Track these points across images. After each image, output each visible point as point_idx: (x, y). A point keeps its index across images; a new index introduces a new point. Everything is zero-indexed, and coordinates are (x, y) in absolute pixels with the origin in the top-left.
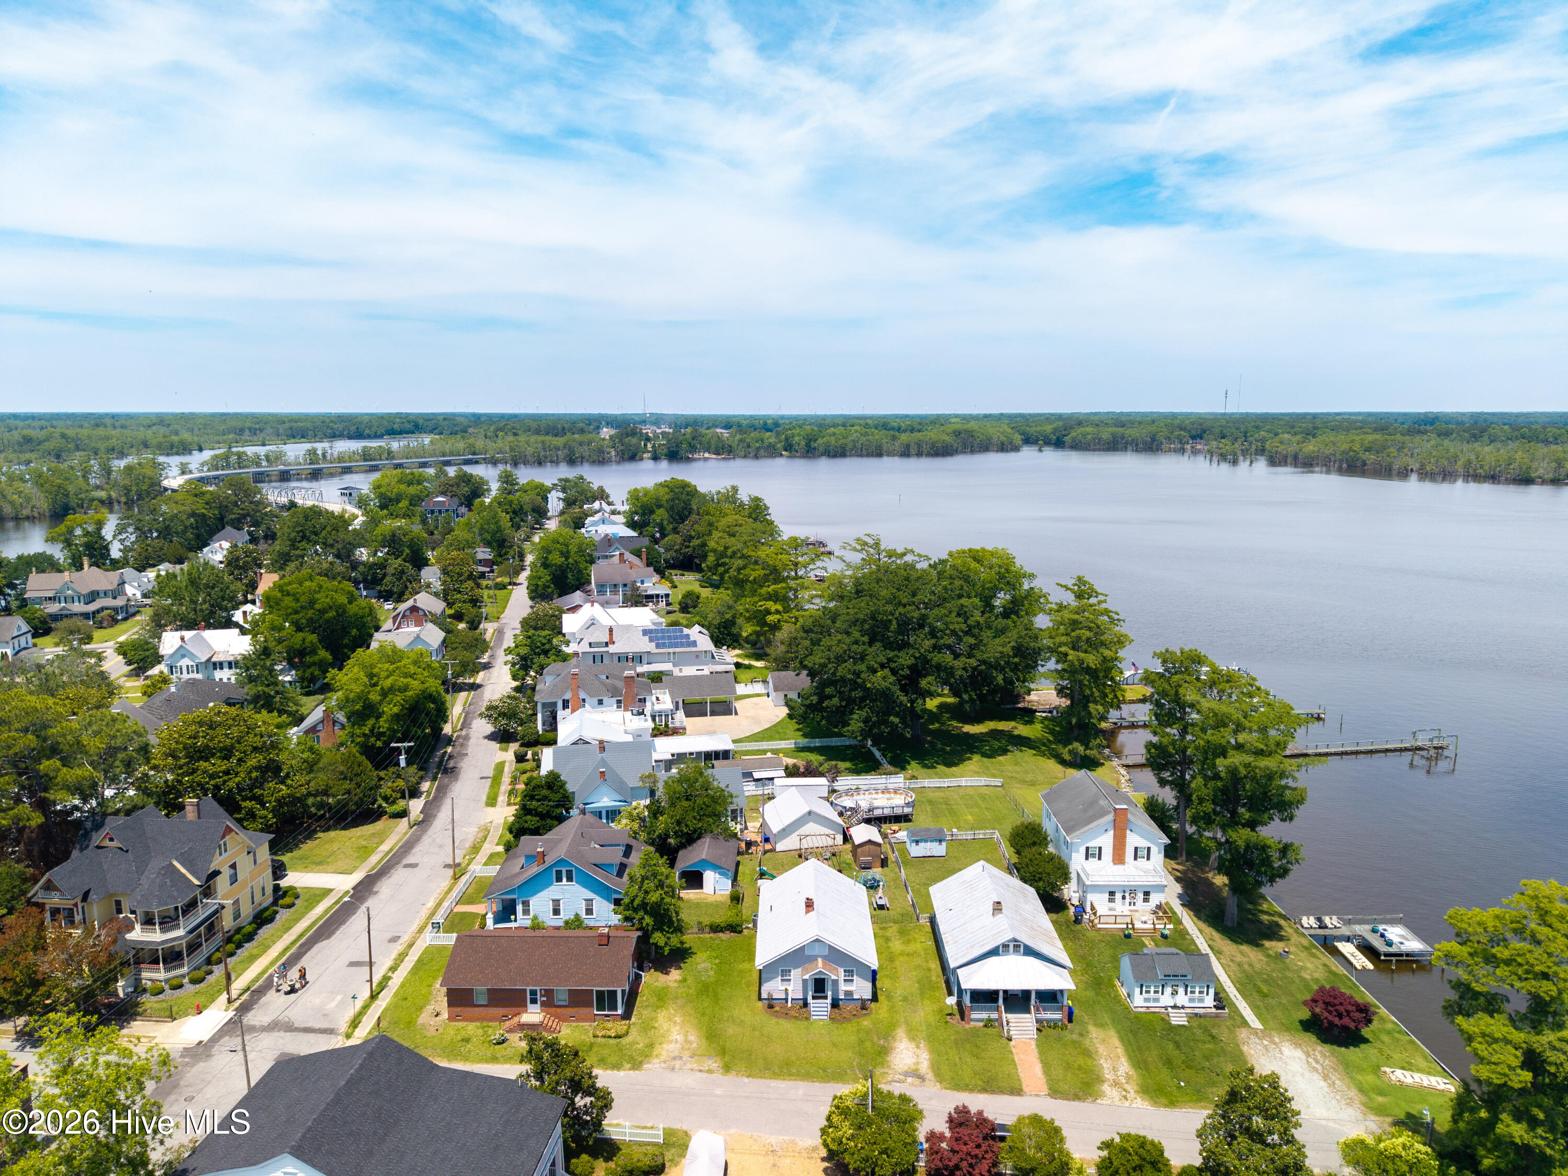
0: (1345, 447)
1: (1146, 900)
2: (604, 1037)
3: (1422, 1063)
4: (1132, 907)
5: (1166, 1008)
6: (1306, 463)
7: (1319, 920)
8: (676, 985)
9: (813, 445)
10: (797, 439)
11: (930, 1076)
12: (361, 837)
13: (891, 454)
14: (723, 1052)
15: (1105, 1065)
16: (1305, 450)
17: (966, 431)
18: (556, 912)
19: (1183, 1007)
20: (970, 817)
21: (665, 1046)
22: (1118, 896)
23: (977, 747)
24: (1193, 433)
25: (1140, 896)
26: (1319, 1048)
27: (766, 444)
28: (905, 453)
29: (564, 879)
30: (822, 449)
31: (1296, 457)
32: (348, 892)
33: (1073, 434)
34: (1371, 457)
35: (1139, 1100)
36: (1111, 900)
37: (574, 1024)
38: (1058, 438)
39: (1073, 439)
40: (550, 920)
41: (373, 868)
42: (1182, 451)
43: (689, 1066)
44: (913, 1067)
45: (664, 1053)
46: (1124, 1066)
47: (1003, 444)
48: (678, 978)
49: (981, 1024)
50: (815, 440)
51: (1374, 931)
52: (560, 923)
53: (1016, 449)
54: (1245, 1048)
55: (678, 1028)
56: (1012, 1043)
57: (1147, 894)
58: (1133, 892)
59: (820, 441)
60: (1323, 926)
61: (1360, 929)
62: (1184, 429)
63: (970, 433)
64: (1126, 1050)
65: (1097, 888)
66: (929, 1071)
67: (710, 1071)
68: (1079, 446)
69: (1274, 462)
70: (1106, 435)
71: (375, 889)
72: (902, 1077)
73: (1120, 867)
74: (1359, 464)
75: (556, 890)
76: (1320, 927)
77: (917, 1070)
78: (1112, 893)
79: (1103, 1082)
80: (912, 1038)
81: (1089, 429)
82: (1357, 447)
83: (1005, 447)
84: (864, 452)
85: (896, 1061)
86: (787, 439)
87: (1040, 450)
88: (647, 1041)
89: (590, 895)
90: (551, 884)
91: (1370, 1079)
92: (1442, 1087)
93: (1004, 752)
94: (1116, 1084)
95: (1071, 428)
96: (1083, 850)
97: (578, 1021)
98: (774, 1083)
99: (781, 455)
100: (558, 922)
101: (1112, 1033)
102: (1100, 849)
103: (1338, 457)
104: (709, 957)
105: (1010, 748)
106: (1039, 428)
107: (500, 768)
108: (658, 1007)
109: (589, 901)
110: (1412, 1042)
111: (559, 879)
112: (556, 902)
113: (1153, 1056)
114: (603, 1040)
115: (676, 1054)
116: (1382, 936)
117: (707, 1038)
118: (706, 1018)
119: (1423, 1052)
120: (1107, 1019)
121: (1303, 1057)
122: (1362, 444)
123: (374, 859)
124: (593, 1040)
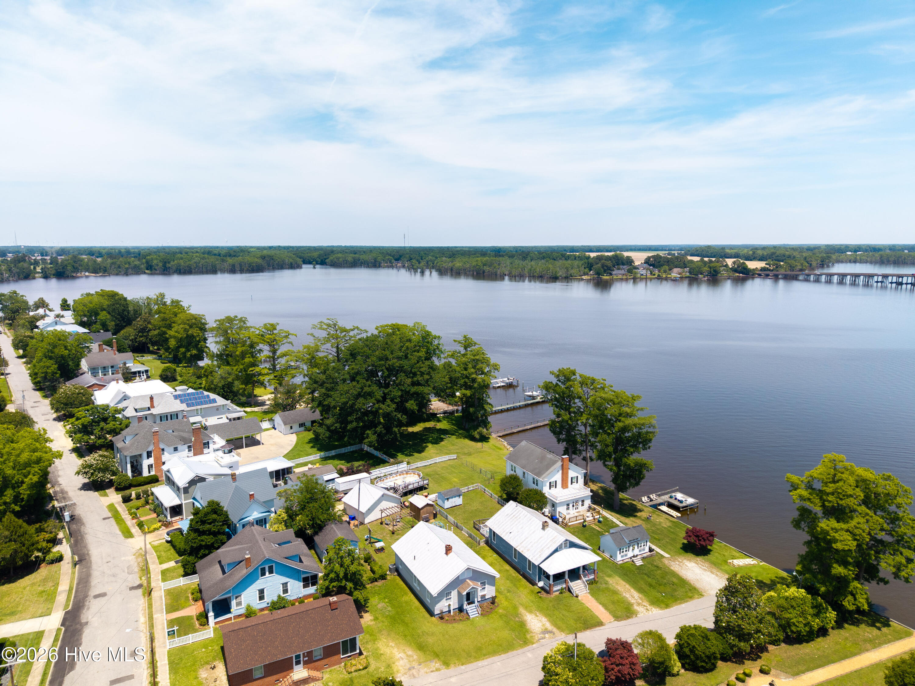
0: (474, 264)
1: (583, 505)
2: (356, 671)
3: (737, 554)
4: (577, 510)
5: (631, 558)
6: (456, 273)
7: (649, 497)
8: (373, 623)
9: (168, 265)
10: (155, 262)
11: (555, 630)
12: (33, 584)
13: (223, 271)
14: (437, 655)
15: (627, 596)
16: (456, 265)
17: (269, 256)
18: (261, 598)
19: (637, 556)
20: (455, 480)
21: (397, 663)
22: (571, 505)
23: (425, 439)
24: (396, 257)
25: (580, 503)
26: (698, 559)
27: (133, 265)
28: (233, 271)
29: (267, 573)
30: (174, 268)
31: (452, 270)
32: (59, 630)
33: (331, 258)
34: (486, 268)
35: (653, 609)
36: (568, 509)
37: (328, 670)
38: (322, 260)
39: (332, 261)
40: (257, 605)
41: (67, 605)
42: (392, 267)
43: (422, 671)
44: (543, 628)
45: (401, 668)
46: (636, 594)
47: (291, 264)
48: (372, 618)
49: (558, 593)
50: (169, 263)
51: (671, 497)
52: (264, 605)
53: (299, 267)
54: (672, 568)
55: (396, 649)
56: (579, 598)
57: (583, 501)
58: (577, 501)
59: (172, 263)
60: (651, 500)
61: (666, 498)
62: (390, 255)
63: (271, 258)
64: (630, 585)
65: (562, 504)
66: (553, 627)
67: (438, 670)
68: (336, 265)
69: (442, 272)
70: (350, 258)
71: (83, 621)
72: (542, 636)
73: (566, 490)
74: (481, 272)
75: (260, 583)
76: (650, 501)
77: (546, 629)
78: (568, 505)
79: (633, 605)
80: (530, 612)
81: (340, 255)
82: (480, 264)
83: (293, 266)
84: (204, 270)
85: (533, 627)
86: (147, 262)
87: (314, 268)
88: (384, 664)
89: (284, 579)
90: (258, 579)
91: (726, 567)
92: (752, 563)
93: (442, 440)
94: (639, 604)
95: (329, 254)
96: (548, 484)
97: (330, 666)
98: (480, 663)
99: (145, 273)
100: (263, 604)
101: (617, 578)
102: (556, 481)
103: (472, 269)
104: (380, 599)
105: (442, 436)
106: (309, 255)
107: (112, 507)
108: (375, 640)
109: (285, 585)
110: (726, 545)
111: (263, 574)
112: (261, 592)
113: (642, 584)
114: (356, 673)
115: (408, 666)
116: (676, 499)
117: (420, 650)
118: (409, 638)
119: (733, 549)
120: (610, 572)
121: (696, 565)
122: (482, 262)
123: (61, 598)
124: (350, 676)
